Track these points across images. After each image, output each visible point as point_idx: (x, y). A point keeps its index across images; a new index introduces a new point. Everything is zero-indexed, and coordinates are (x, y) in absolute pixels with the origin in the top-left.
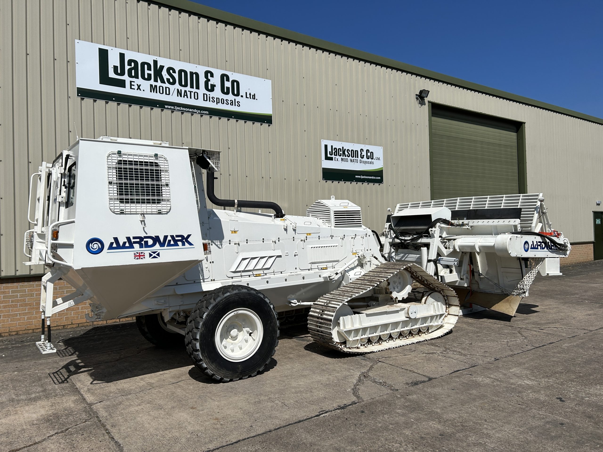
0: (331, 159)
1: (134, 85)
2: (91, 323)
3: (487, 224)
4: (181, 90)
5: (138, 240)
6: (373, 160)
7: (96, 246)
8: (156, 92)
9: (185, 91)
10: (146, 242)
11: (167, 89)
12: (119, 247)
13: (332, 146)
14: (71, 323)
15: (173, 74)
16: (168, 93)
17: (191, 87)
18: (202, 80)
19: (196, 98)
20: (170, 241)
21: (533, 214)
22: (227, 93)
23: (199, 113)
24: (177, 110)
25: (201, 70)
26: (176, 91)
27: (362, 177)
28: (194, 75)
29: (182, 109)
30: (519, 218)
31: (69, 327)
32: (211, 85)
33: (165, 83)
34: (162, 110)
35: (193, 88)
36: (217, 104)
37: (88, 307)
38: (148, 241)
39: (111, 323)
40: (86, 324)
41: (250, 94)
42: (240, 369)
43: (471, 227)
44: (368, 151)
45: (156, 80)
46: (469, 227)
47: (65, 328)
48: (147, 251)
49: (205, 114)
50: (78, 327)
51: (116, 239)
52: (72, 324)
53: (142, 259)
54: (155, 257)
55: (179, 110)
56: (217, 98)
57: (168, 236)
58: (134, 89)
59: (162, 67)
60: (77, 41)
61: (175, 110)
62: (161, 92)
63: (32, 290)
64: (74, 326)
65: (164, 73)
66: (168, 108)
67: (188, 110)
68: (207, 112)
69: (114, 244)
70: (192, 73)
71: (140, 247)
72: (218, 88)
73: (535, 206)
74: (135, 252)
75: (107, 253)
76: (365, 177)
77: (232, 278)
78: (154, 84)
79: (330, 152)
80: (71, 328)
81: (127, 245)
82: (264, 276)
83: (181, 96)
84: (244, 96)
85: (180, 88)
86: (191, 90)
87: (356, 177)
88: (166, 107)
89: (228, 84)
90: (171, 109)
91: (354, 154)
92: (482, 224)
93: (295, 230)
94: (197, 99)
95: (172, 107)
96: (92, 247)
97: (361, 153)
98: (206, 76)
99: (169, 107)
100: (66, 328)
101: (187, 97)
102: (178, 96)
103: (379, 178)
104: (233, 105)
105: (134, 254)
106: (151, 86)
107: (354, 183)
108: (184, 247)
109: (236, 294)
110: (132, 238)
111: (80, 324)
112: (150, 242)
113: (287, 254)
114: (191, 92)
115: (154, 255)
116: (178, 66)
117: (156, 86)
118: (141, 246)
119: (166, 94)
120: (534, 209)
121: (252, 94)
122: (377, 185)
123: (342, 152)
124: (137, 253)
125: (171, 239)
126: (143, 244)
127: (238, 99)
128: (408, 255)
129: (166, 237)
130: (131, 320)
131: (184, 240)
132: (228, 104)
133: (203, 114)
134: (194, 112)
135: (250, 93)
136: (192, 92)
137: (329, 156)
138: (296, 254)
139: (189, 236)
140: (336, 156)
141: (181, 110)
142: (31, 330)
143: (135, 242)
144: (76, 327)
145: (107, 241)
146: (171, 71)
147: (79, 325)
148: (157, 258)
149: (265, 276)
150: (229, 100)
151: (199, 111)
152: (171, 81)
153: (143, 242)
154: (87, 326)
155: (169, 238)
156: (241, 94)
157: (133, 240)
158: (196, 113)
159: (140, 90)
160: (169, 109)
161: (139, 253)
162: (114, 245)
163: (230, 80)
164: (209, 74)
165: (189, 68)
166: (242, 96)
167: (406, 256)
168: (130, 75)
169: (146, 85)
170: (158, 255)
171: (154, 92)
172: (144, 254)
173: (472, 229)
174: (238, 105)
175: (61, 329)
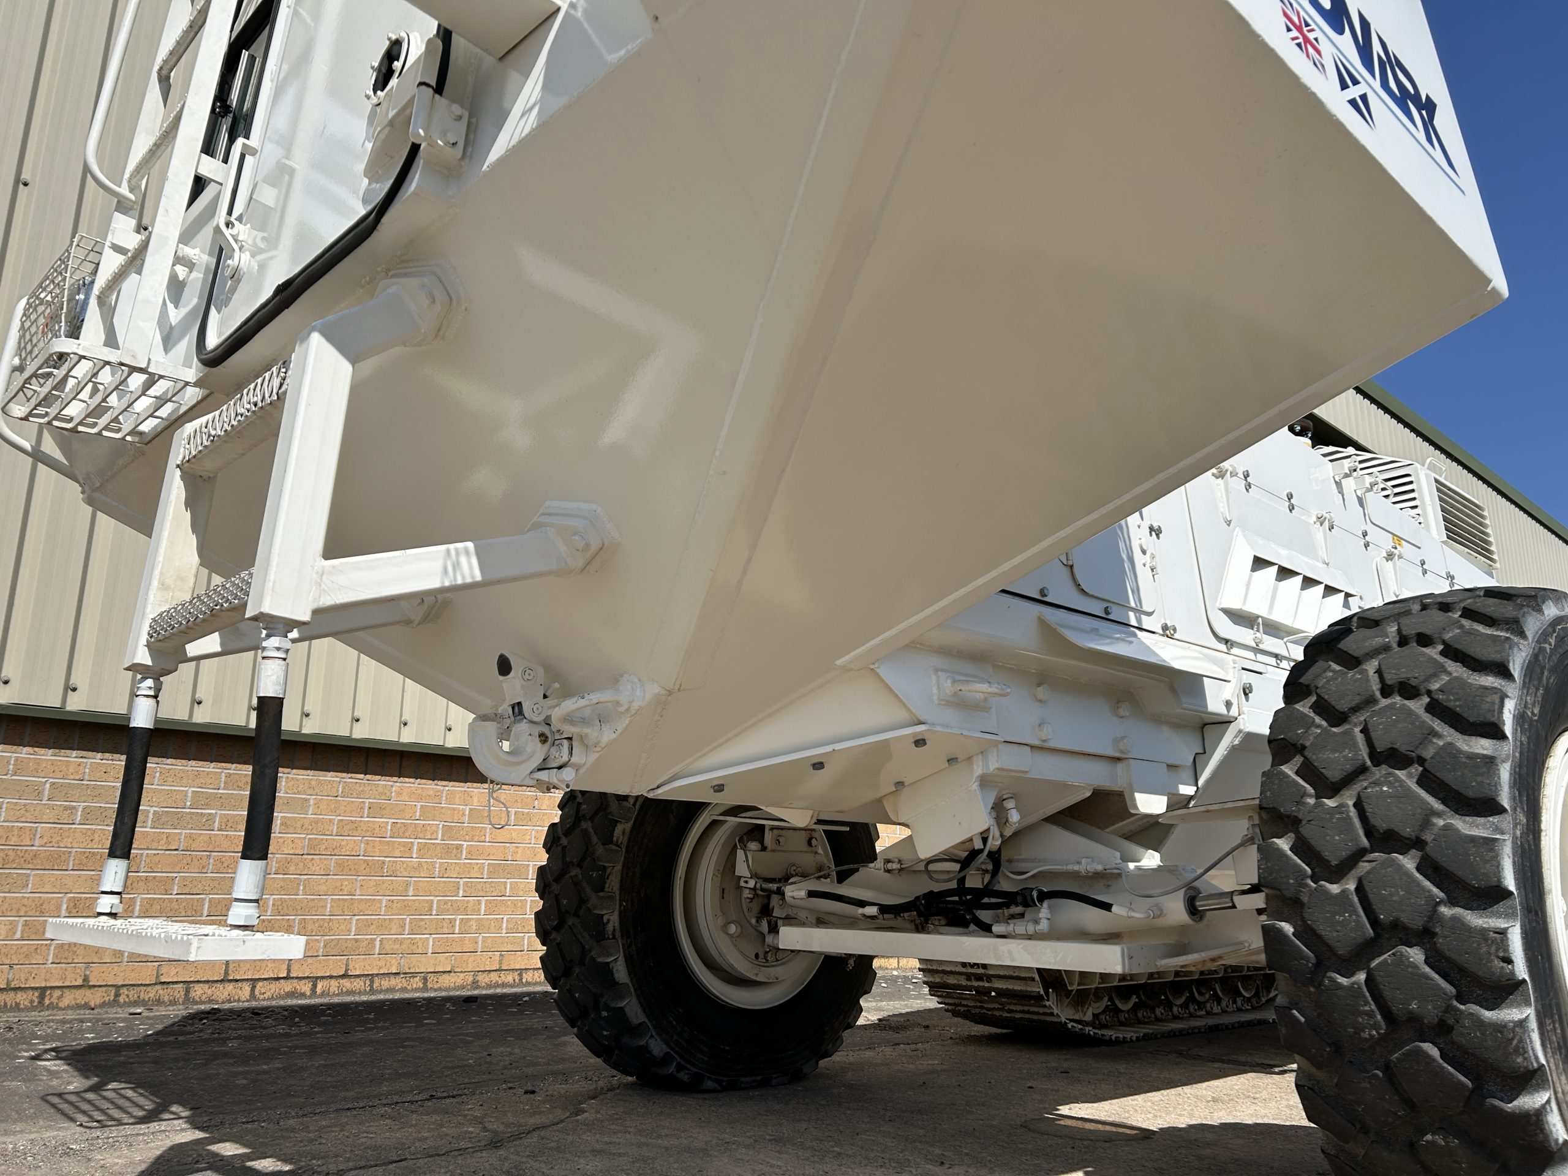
2: (179, 991)
14: (79, 982)
31: (69, 999)
37: (175, 905)
39: (281, 997)
40: (152, 993)
47: (47, 1002)
50: (115, 1002)
52: (86, 985)
64: (95, 997)
80: (79, 1007)
100: (51, 1007)
111: (124, 991)
130: (365, 993)
144: (103, 1005)
147: (117, 995)
154: (159, 1002)
175: (27, 1009)
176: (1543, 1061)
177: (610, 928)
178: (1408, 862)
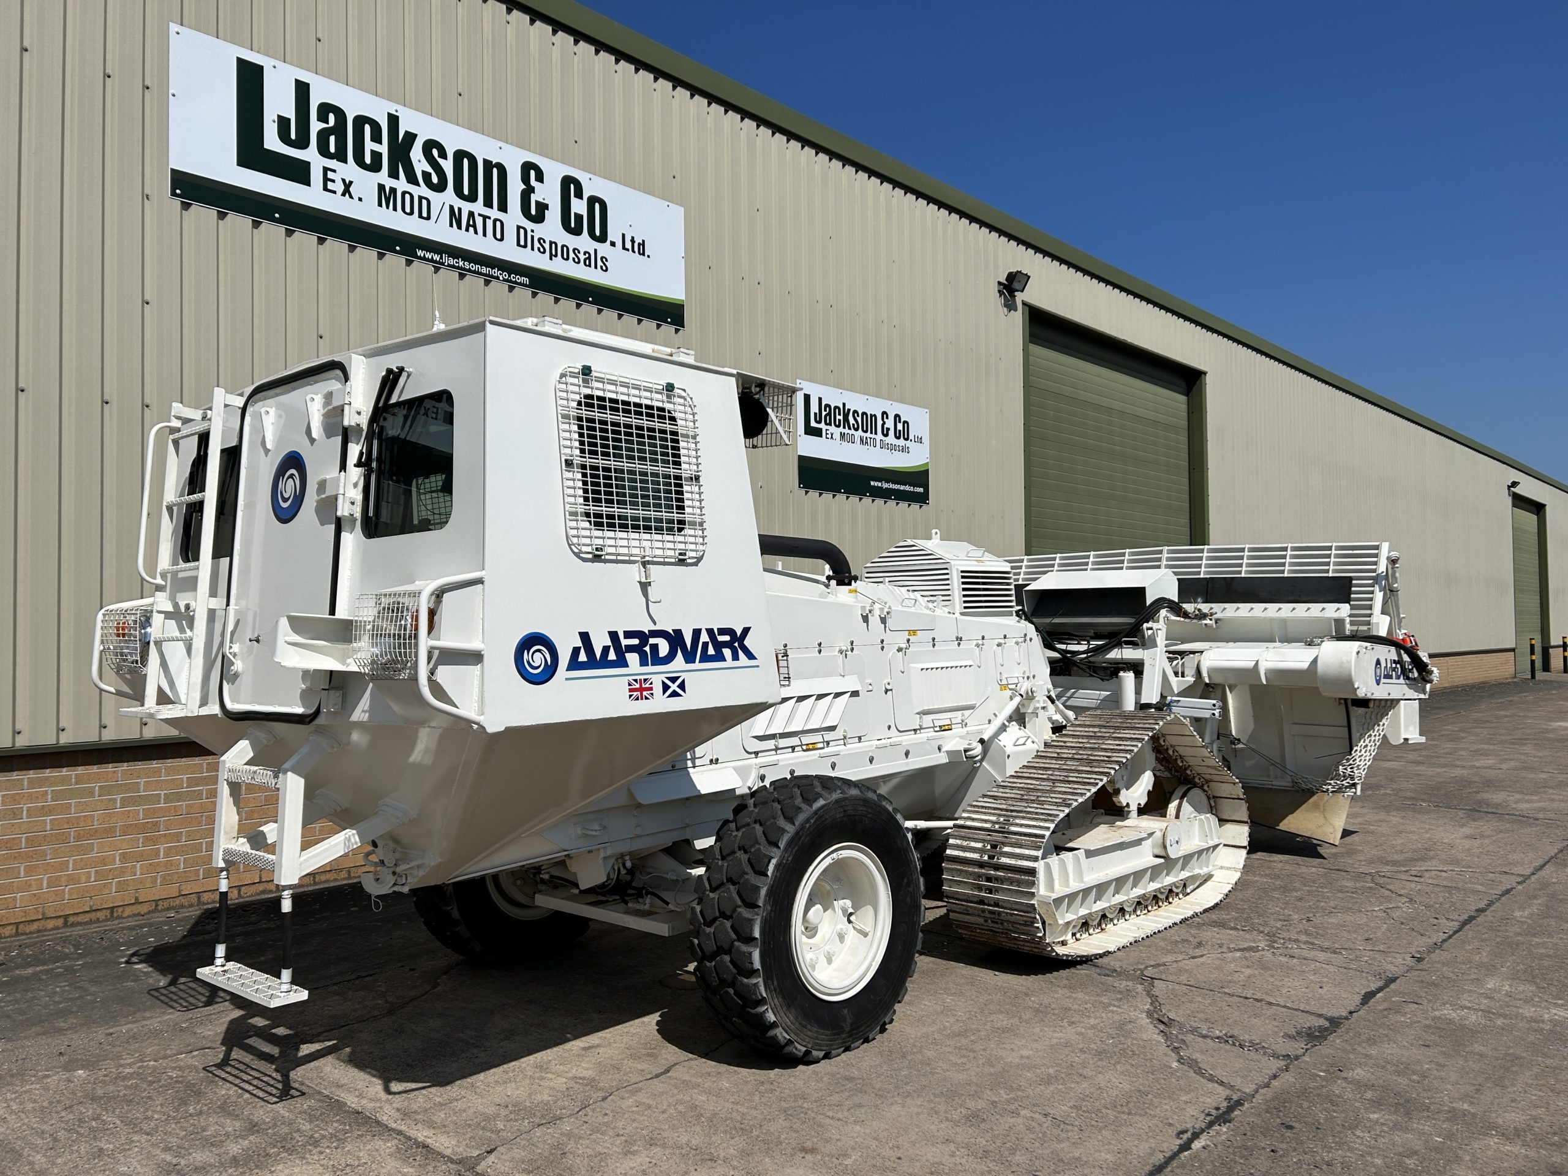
0: (817, 433)
1: (333, 181)
2: (194, 899)
3: (1263, 615)
4: (460, 210)
5: (636, 642)
6: (908, 443)
7: (538, 658)
8: (395, 209)
9: (471, 214)
10: (655, 648)
11: (424, 202)
12: (594, 663)
13: (820, 399)
14: (133, 901)
15: (440, 161)
16: (425, 214)
17: (485, 205)
18: (515, 187)
19: (499, 236)
20: (705, 645)
21: (1372, 592)
22: (577, 232)
23: (504, 280)
24: (449, 265)
25: (513, 159)
26: (446, 211)
27: (885, 485)
28: (495, 171)
29: (461, 263)
30: (1347, 600)
31: (128, 911)
32: (537, 203)
33: (418, 184)
34: (409, 263)
35: (491, 207)
36: (551, 259)
37: (184, 848)
38: (657, 645)
40: (177, 902)
41: (633, 240)
42: (849, 1020)
43: (1216, 623)
44: (897, 417)
45: (394, 174)
46: (1213, 622)
47: (115, 915)
48: (657, 675)
49: (520, 284)
50: (156, 910)
51: (585, 637)
52: (137, 902)
53: (647, 698)
54: (675, 694)
55: (453, 266)
56: (551, 243)
57: (700, 630)
58: (334, 192)
59: (411, 137)
60: (174, 27)
61: (443, 264)
62: (408, 210)
63: (17, 797)
64: (144, 909)
65: (416, 154)
66: (424, 258)
67: (476, 267)
68: (526, 280)
69: (582, 653)
70: (488, 165)
71: (642, 665)
72: (554, 214)
73: (1374, 574)
74: (631, 678)
75: (567, 679)
76: (892, 486)
77: (756, 753)
78: (389, 183)
79: (815, 414)
80: (134, 915)
81: (612, 656)
82: (823, 748)
83: (459, 227)
84: (619, 244)
85: (458, 203)
86: (487, 211)
87: (872, 483)
88: (420, 253)
89: (579, 207)
90: (432, 260)
91: (868, 423)
92: (1249, 615)
93: (883, 620)
94: (502, 239)
95: (437, 257)
96: (528, 662)
97: (884, 423)
98: (525, 179)
99: (429, 255)
100: (118, 917)
101: (476, 232)
102: (451, 225)
103: (921, 490)
104: (590, 266)
105: (630, 685)
106: (381, 187)
107: (867, 500)
108: (736, 664)
109: (837, 801)
110: (621, 636)
111: (160, 903)
112: (664, 648)
113: (870, 688)
114: (485, 218)
115: (674, 687)
116: (454, 139)
117: (393, 191)
118: (643, 662)
119: (420, 216)
120: (1371, 582)
121: (638, 240)
122: (915, 506)
123: (841, 418)
124: (636, 681)
125: (708, 640)
126: (646, 652)
127: (604, 249)
128: (1074, 693)
129: (697, 633)
130: (311, 885)
131: (736, 644)
132: (579, 262)
133: (515, 282)
134: (492, 277)
135: (633, 238)
136: (490, 218)
137: (813, 424)
138: (889, 687)
139: (746, 630)
140: (828, 427)
141: (458, 268)
142: (9, 928)
143: (630, 649)
144: (149, 912)
145: (566, 644)
146: (435, 152)
147: (157, 906)
148: (680, 695)
149: (826, 750)
150: (582, 253)
151: (505, 275)
152: (435, 179)
153: (647, 649)
154: (182, 906)
155: (704, 637)
156: (610, 238)
157: (624, 642)
158: (498, 278)
159: (351, 197)
160: (428, 260)
161: (640, 680)
162: (583, 657)
163: (585, 196)
164: (533, 173)
165: (484, 148)
166: (613, 244)
167: (1068, 695)
168: (323, 151)
169: (367, 183)
170: (682, 686)
171: (388, 207)
172: (651, 683)
173: (1217, 628)
174: (604, 268)
175: (104, 921)
176: (765, 995)
177: (448, 892)
178: (728, 924)
